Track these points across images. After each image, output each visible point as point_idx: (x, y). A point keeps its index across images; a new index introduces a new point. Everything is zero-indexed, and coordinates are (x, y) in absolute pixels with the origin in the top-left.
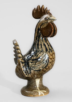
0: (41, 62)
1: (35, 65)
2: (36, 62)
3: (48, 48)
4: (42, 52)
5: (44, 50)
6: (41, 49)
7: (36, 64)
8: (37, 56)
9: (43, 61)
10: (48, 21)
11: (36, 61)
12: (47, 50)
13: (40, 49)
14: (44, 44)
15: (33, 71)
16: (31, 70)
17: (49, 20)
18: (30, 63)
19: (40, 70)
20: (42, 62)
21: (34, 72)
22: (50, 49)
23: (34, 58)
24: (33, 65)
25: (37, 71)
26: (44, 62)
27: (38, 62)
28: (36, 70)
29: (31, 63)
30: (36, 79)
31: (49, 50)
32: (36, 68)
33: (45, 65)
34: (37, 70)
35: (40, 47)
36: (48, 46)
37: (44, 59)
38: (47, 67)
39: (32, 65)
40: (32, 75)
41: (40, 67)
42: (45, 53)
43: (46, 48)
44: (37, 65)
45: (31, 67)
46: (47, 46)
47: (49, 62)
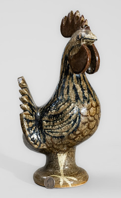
0: (63, 122)
1: (52, 126)
2: (55, 121)
3: (81, 95)
4: (67, 101)
5: (72, 99)
6: (67, 96)
7: (55, 124)
8: (59, 109)
9: (67, 120)
10: (80, 43)
11: (55, 119)
12: (77, 98)
13: (64, 96)
14: (74, 87)
15: (50, 138)
16: (46, 135)
17: (83, 40)
18: (44, 122)
19: (64, 136)
20: (65, 122)
21: (51, 140)
22: (85, 97)
23: (52, 112)
24: (49, 126)
25: (58, 137)
26: (70, 122)
27: (58, 121)
28: (55, 137)
29: (47, 121)
30: (58, 154)
31: (82, 99)
32: (55, 132)
33: (72, 127)
34: (56, 135)
35: (65, 91)
36: (81, 92)
37: (69, 116)
38: (78, 132)
39: (47, 126)
40: (48, 145)
41: (63, 130)
42: (72, 104)
43: (77, 94)
44: (57, 127)
45: (45, 129)
46: (79, 90)
47: (81, 123)
